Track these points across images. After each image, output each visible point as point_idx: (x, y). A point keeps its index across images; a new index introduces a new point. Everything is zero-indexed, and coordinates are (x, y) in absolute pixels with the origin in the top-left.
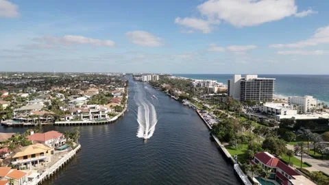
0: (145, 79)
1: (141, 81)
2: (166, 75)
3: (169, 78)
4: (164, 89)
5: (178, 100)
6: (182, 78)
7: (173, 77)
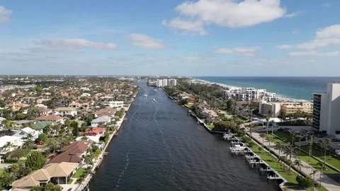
0: (161, 83)
1: (155, 86)
2: (185, 79)
3: (189, 82)
4: (184, 102)
5: (212, 132)
6: (206, 82)
7: (193, 81)
